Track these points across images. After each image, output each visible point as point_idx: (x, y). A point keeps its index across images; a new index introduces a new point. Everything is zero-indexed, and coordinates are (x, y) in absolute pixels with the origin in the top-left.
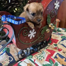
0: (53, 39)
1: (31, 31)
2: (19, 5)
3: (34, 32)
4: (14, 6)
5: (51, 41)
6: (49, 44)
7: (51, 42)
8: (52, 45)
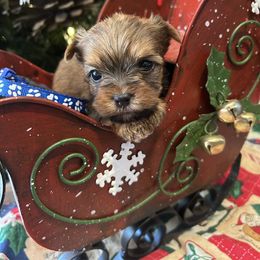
0: (250, 174)
1: (111, 151)
2: (78, 13)
3: (130, 158)
4: (59, 19)
5: (242, 184)
6: (226, 203)
7: (237, 192)
8: (241, 210)
